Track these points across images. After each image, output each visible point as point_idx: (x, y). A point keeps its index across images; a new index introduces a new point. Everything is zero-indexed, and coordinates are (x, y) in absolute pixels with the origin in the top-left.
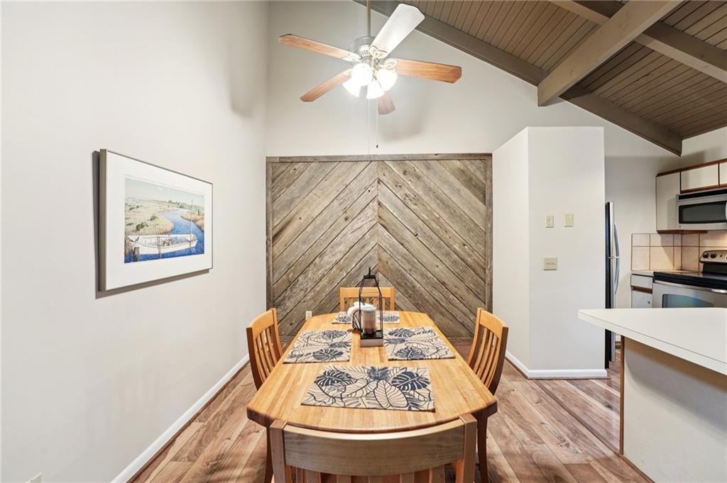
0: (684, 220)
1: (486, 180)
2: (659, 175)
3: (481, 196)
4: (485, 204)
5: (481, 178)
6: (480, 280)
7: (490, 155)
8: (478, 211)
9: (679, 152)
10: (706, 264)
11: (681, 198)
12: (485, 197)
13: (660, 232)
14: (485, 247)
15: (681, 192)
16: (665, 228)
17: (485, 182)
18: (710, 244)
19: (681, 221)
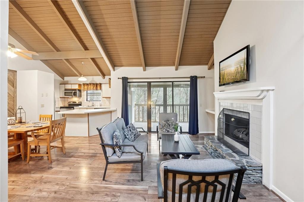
1: (14, 79)
2: (60, 84)
3: (12, 85)
4: (14, 87)
5: (12, 78)
6: (11, 114)
7: (16, 71)
8: (11, 90)
9: (64, 80)
10: (69, 104)
11: (65, 90)
12: (14, 85)
13: (60, 98)
14: (14, 102)
16: (62, 97)
17: (13, 80)
18: (70, 100)
19: (65, 95)
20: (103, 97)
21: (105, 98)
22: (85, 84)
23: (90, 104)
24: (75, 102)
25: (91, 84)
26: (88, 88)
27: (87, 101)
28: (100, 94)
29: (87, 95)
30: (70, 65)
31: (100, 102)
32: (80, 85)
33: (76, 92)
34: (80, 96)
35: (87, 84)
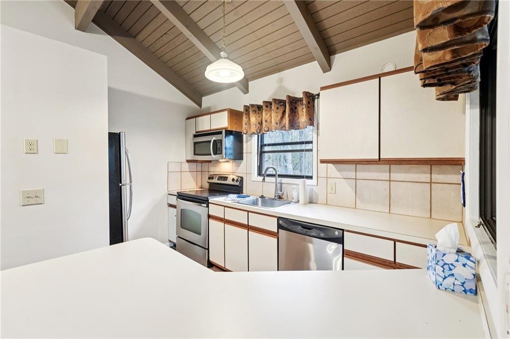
0: (196, 153)
2: (188, 119)
9: (200, 105)
10: (211, 184)
11: (195, 136)
13: (188, 161)
15: (196, 132)
16: (189, 159)
18: (212, 170)
19: (195, 154)
20: (322, 162)
21: (330, 165)
22: (252, 106)
23: (269, 188)
24: (225, 178)
25: (271, 103)
26: (261, 123)
27: (260, 174)
28: (309, 147)
29: (261, 153)
30: (187, 27)
31: (308, 181)
32: (234, 115)
33: (221, 141)
34: (238, 155)
35: (259, 108)
